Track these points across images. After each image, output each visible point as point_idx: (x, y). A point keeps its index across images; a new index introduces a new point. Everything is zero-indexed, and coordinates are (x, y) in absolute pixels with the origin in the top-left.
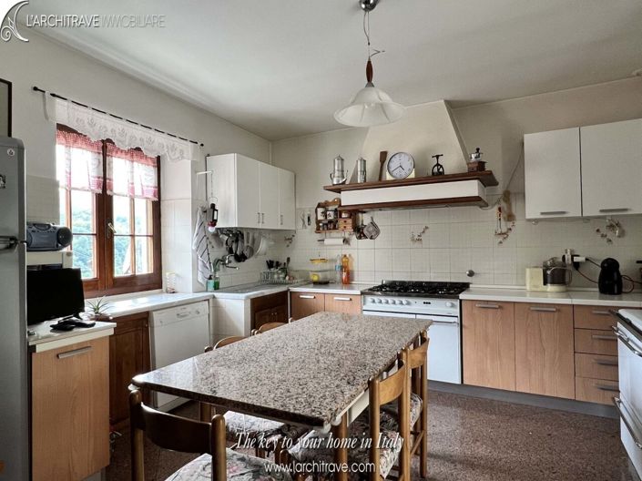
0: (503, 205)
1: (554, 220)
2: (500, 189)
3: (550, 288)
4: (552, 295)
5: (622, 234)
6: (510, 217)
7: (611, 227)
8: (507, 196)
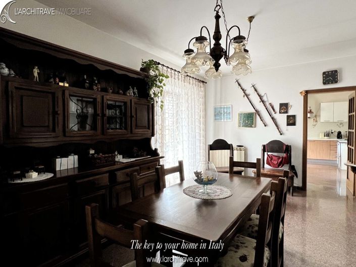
0: (315, 119)
1: (327, 122)
2: (314, 115)
3: (326, 137)
4: (326, 138)
5: (343, 126)
6: (316, 121)
7: (341, 124)
8: (316, 116)
